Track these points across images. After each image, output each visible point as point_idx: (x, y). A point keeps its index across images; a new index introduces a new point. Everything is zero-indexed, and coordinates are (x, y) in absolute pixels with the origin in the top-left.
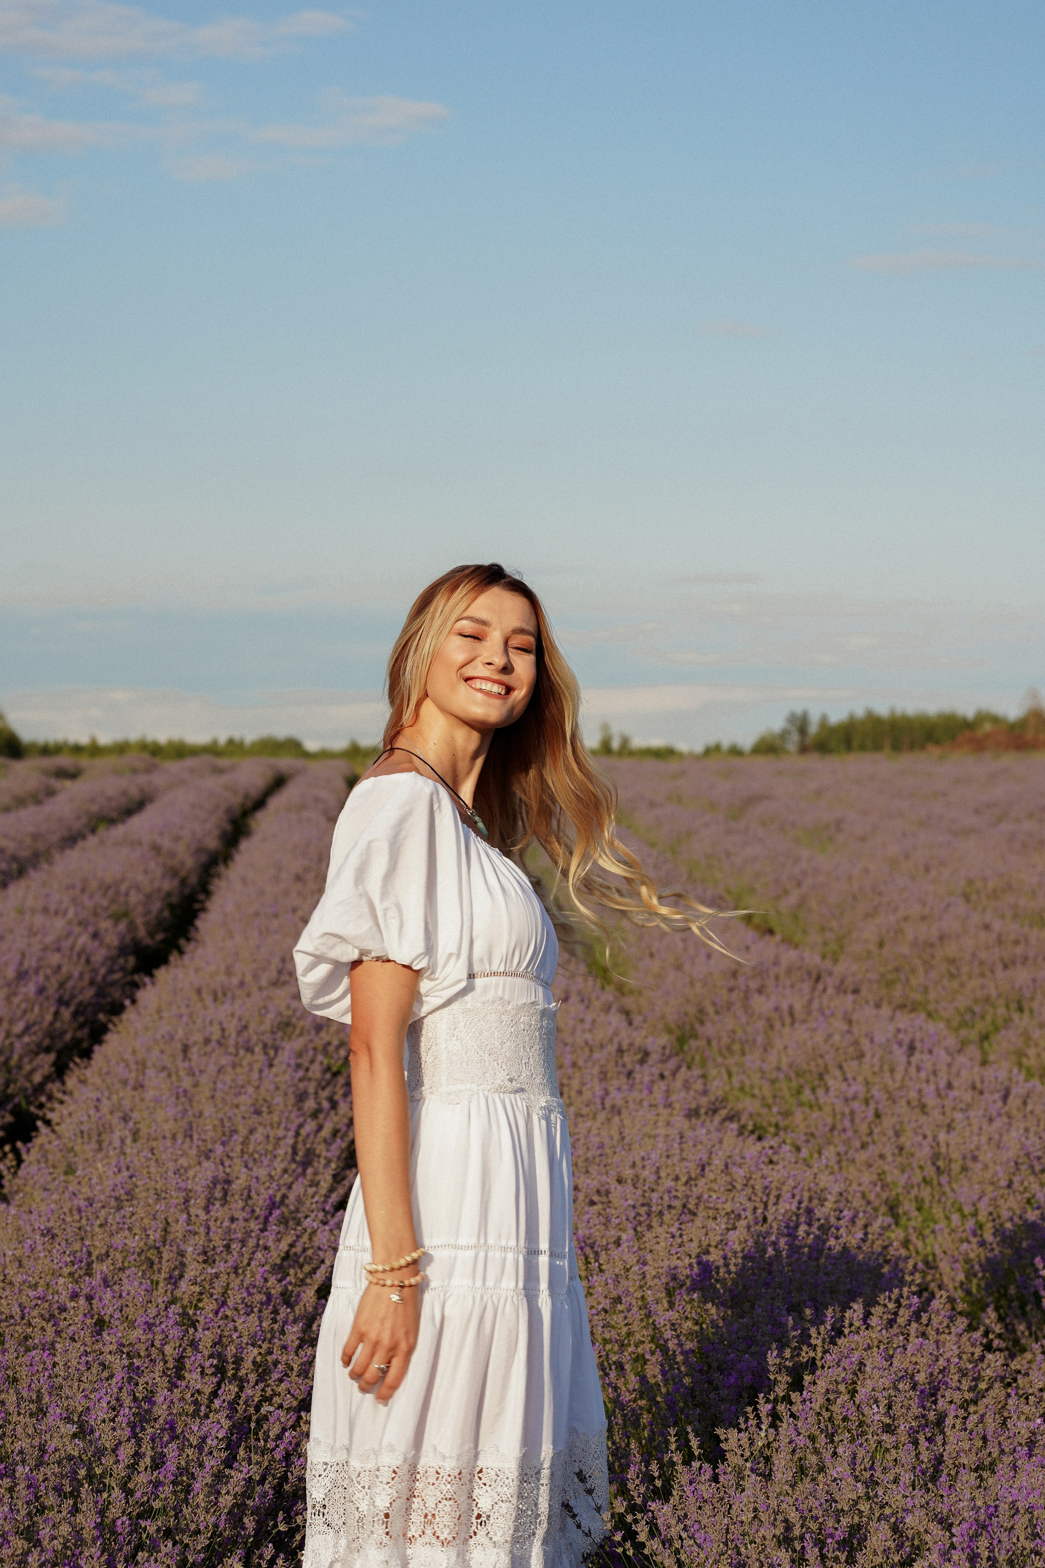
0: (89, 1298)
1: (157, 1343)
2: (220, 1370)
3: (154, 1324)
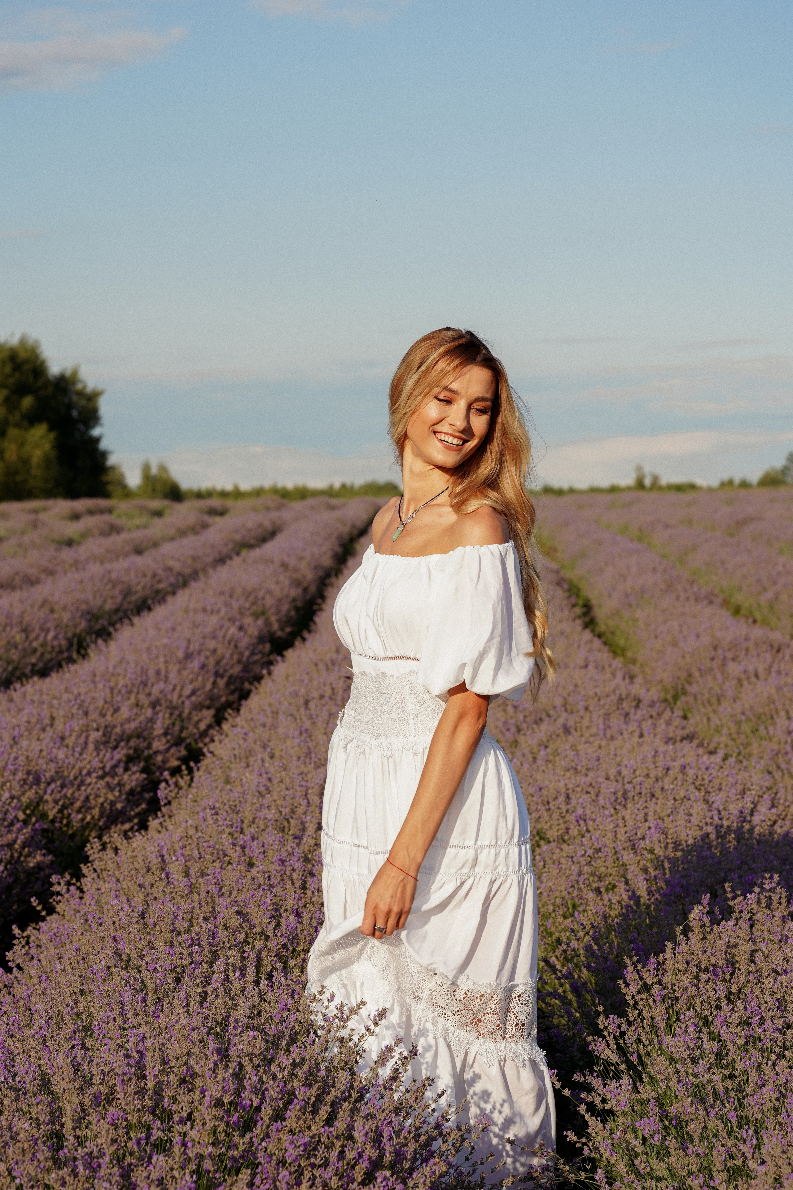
0: (243, 847)
1: (288, 873)
3: (285, 861)
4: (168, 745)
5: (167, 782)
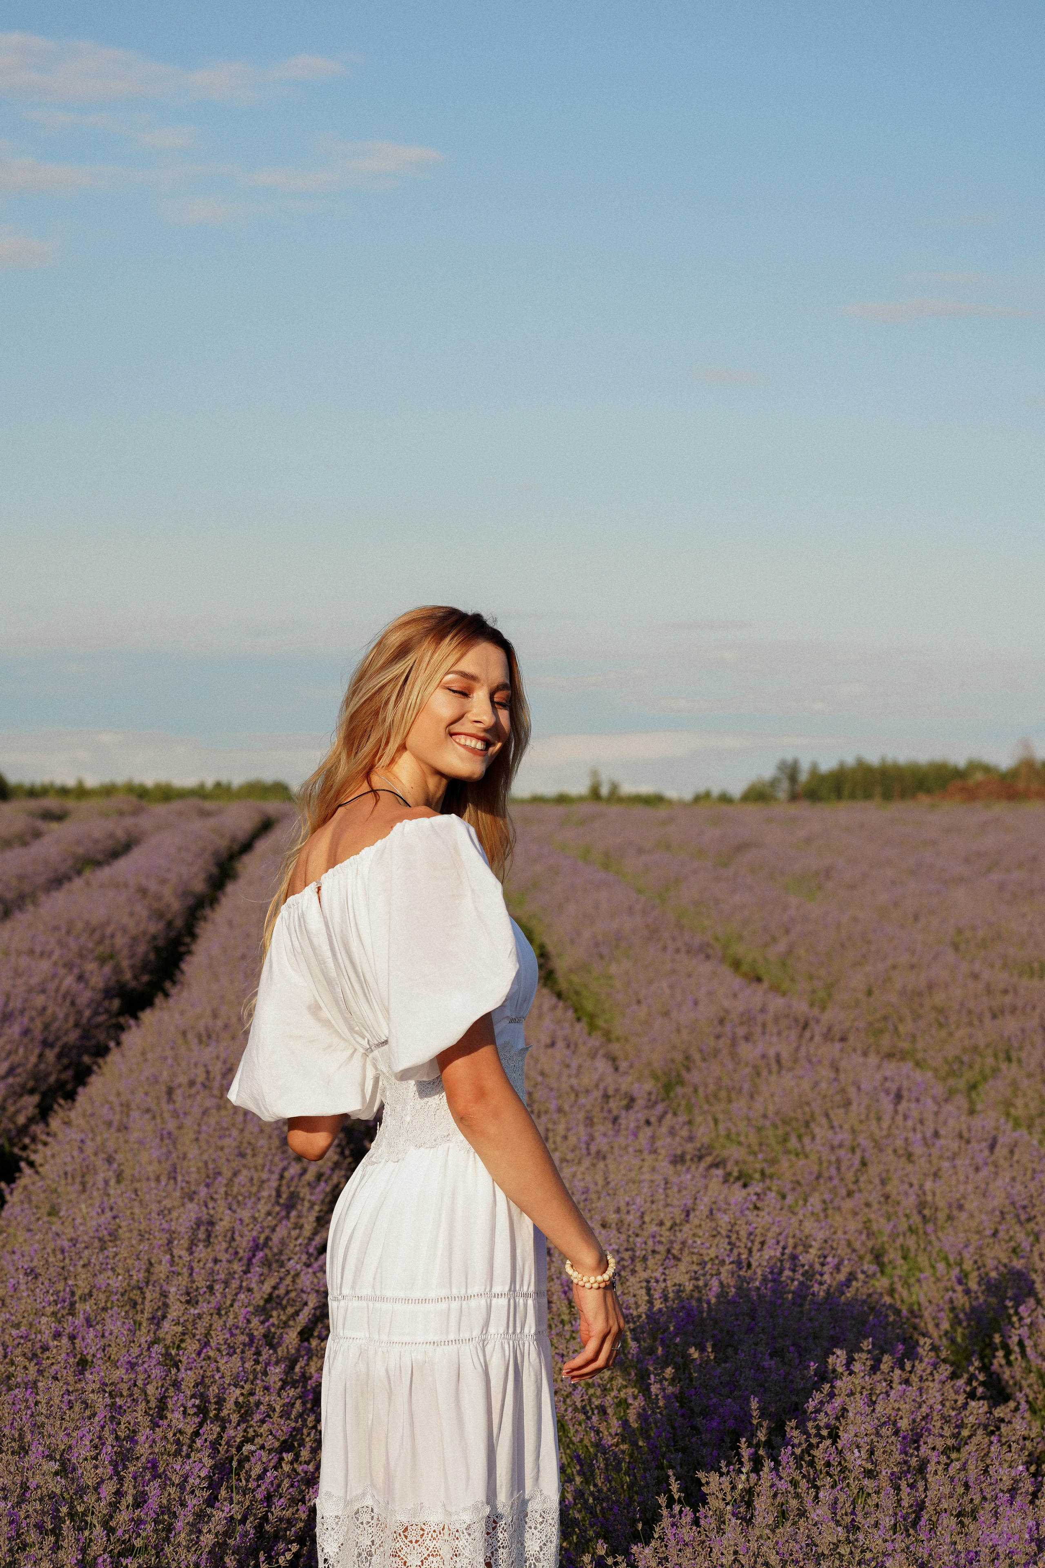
0: (72, 1338)
1: (140, 1383)
2: (202, 1410)
3: (137, 1364)
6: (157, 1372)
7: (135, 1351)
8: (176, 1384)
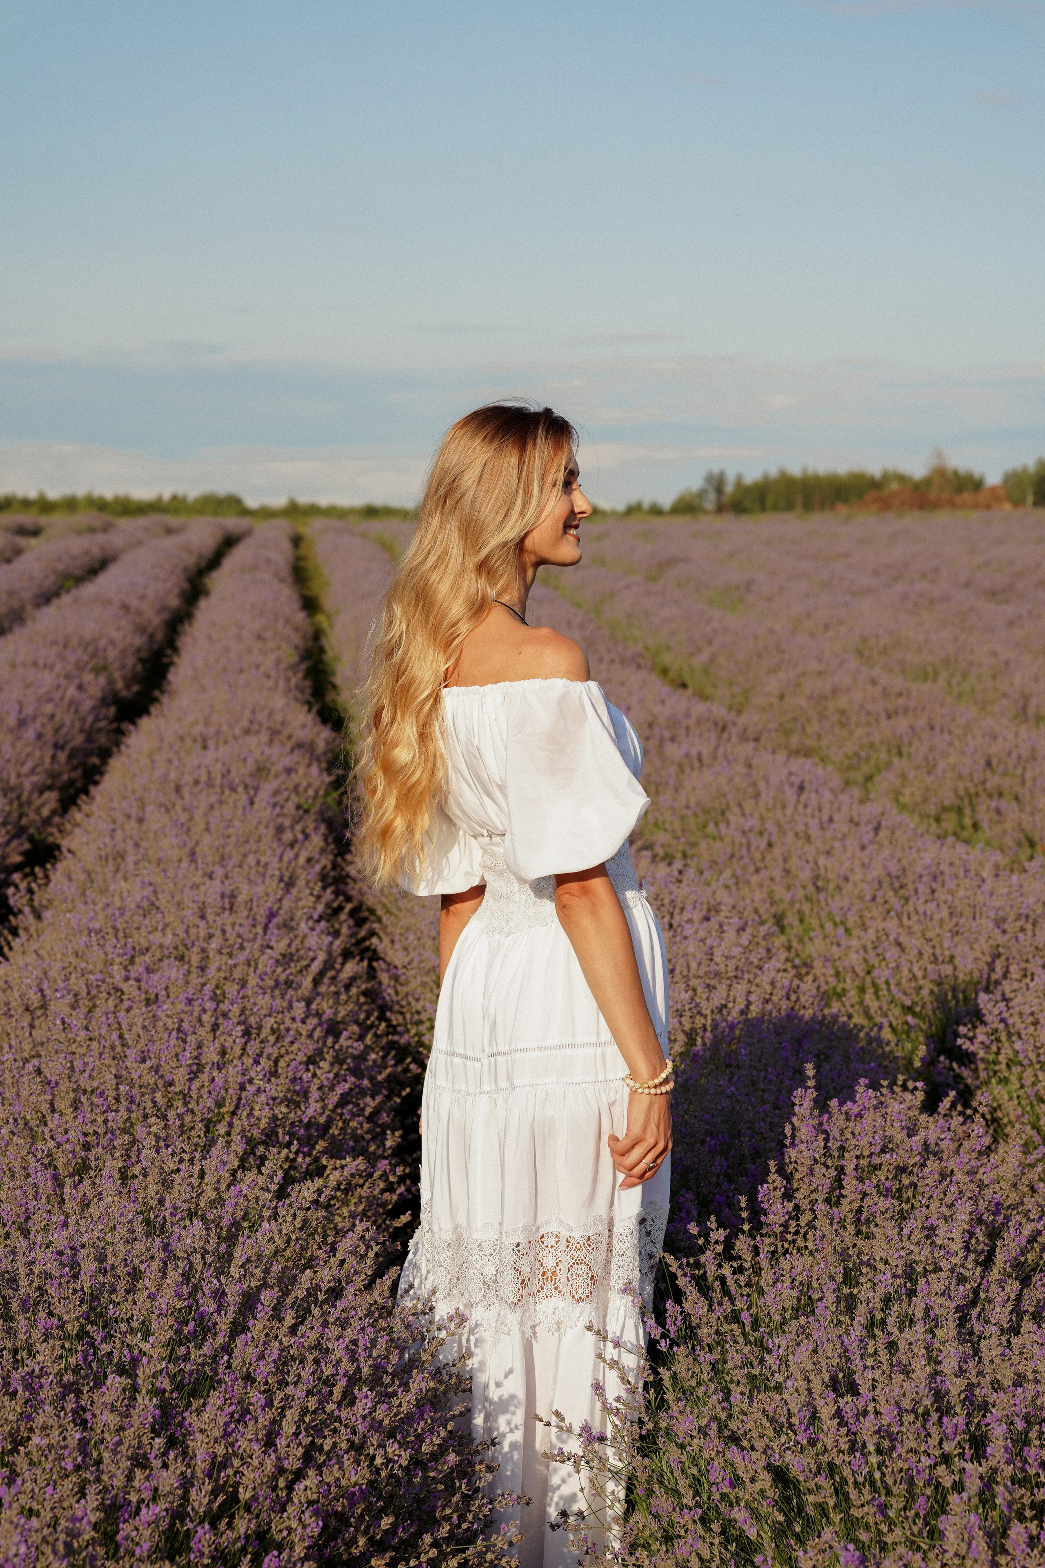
2: (247, 1033)
4: (7, 837)
5: (17, 887)
6: (209, 1005)
7: (191, 991)
8: (225, 1015)
